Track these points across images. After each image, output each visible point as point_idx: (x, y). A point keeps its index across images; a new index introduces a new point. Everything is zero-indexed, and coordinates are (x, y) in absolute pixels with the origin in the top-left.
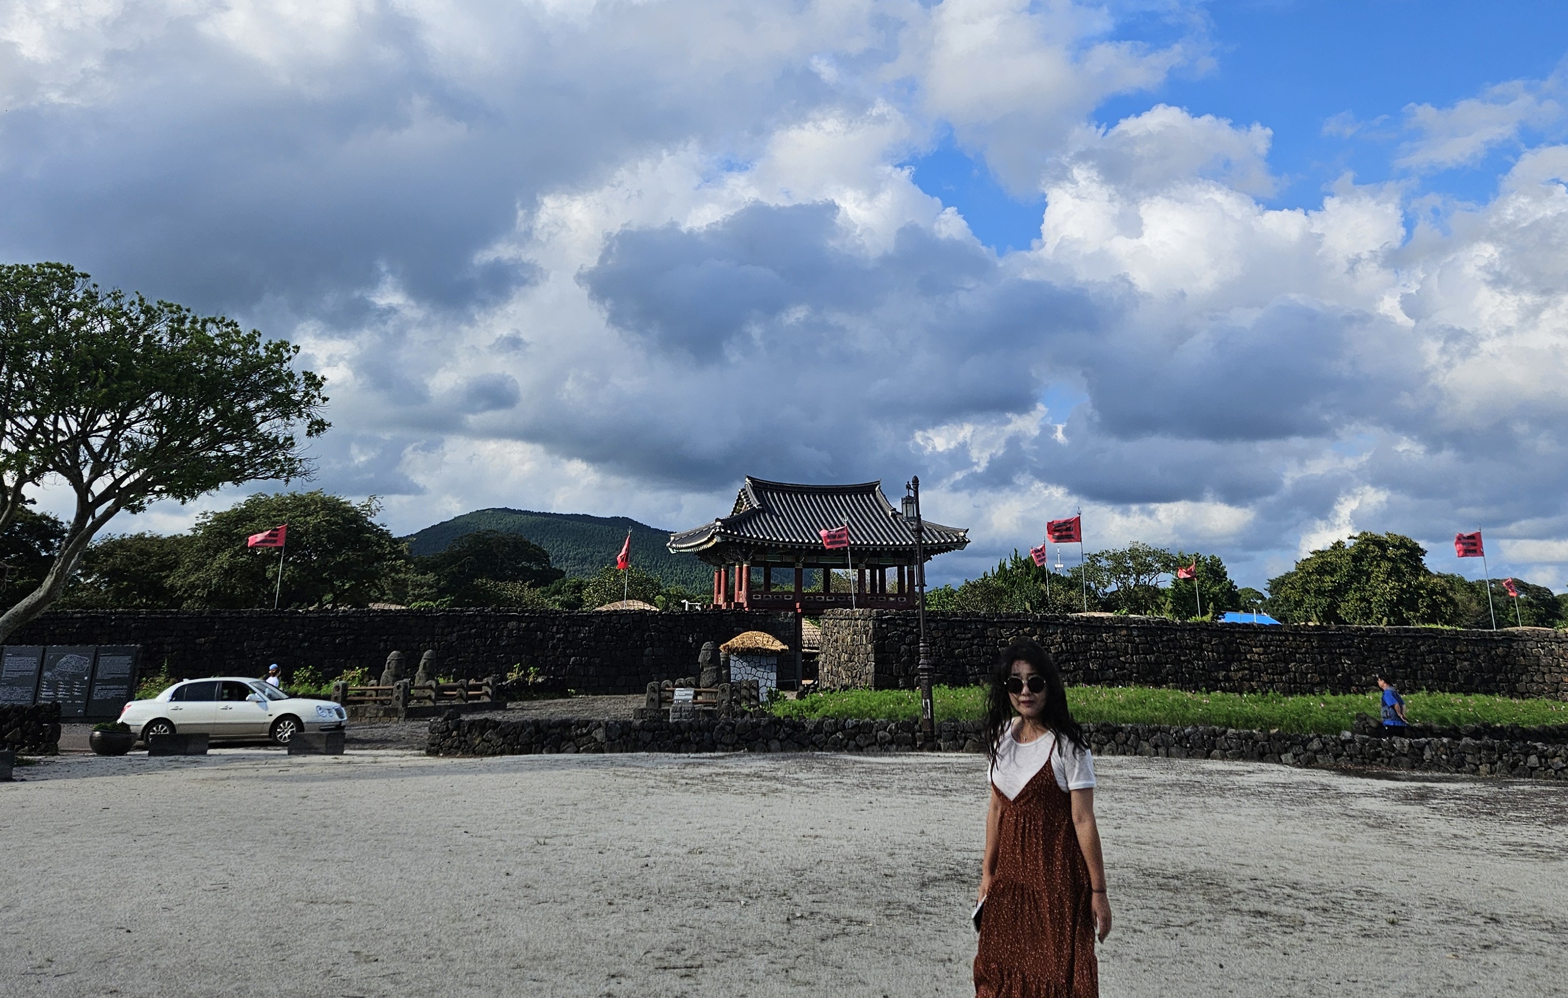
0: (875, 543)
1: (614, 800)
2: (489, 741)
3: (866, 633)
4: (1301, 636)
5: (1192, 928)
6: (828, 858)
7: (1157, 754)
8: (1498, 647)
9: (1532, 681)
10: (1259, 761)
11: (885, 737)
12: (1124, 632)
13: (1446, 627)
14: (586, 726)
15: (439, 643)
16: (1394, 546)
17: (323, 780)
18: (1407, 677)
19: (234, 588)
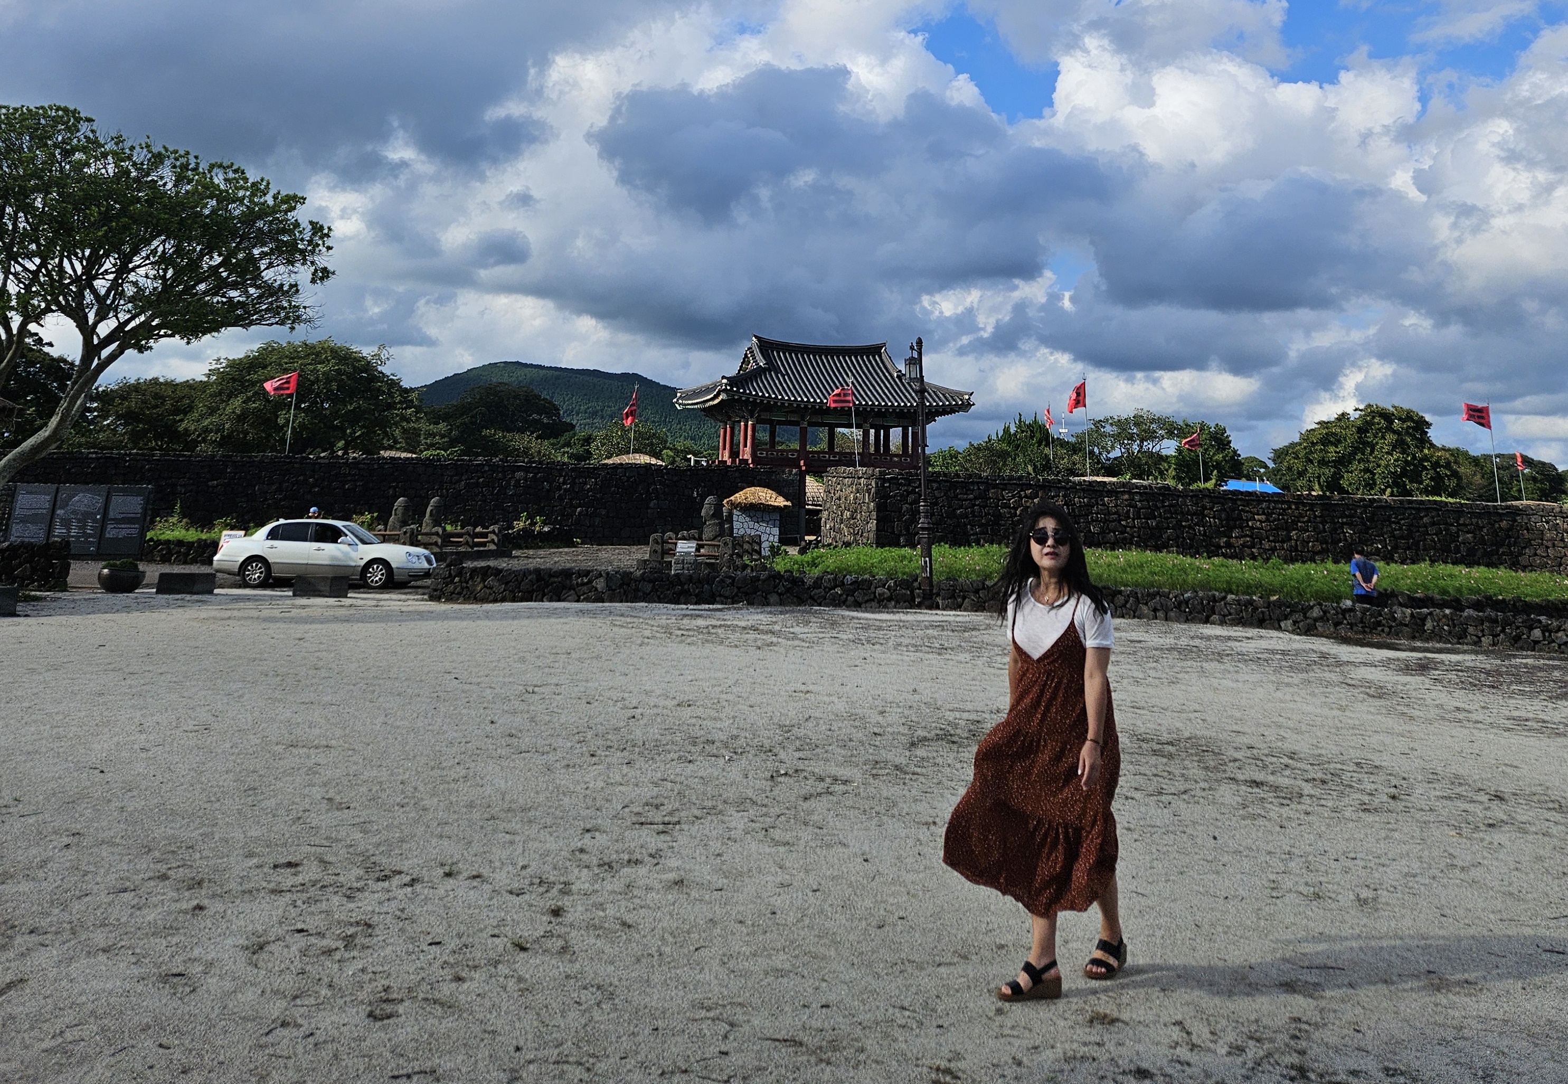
0: (880, 403)
1: (608, 649)
2: (491, 588)
3: (869, 491)
4: (1304, 505)
5: (1184, 797)
6: (817, 715)
7: (1156, 618)
8: (1501, 521)
9: (1536, 554)
10: (1258, 627)
11: (884, 593)
12: (1126, 497)
13: (1450, 500)
14: (586, 576)
15: (447, 490)
16: (1400, 419)
17: (322, 623)
18: (1409, 548)
19: (246, 433)
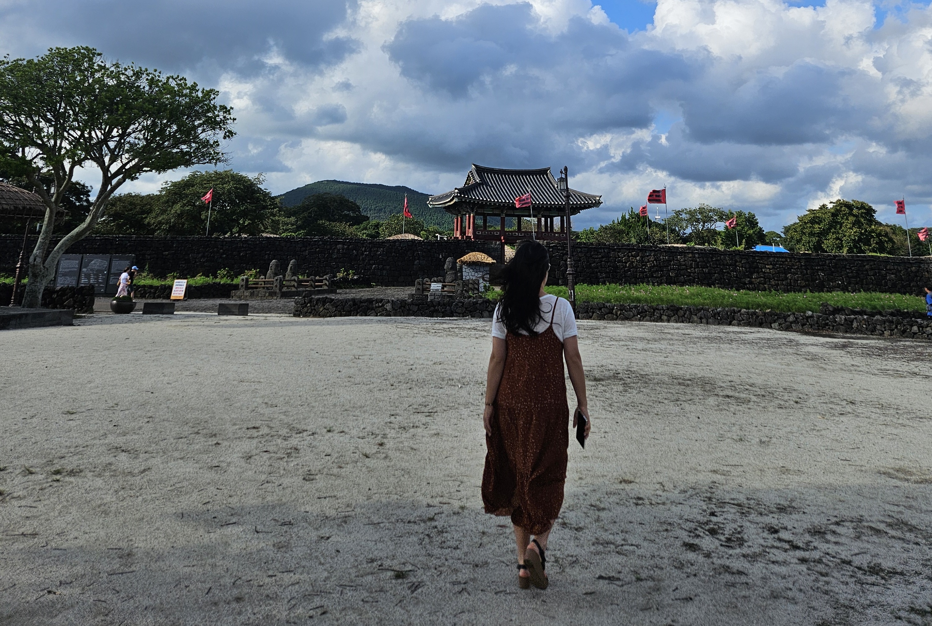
0: (546, 203)
1: (396, 339)
2: (328, 309)
5: (689, 402)
7: (701, 323)
8: (912, 267)
10: (758, 327)
12: (690, 255)
13: (883, 255)
14: (381, 302)
15: (298, 256)
16: (857, 208)
17: (239, 327)
18: (857, 283)
19: (183, 224)
